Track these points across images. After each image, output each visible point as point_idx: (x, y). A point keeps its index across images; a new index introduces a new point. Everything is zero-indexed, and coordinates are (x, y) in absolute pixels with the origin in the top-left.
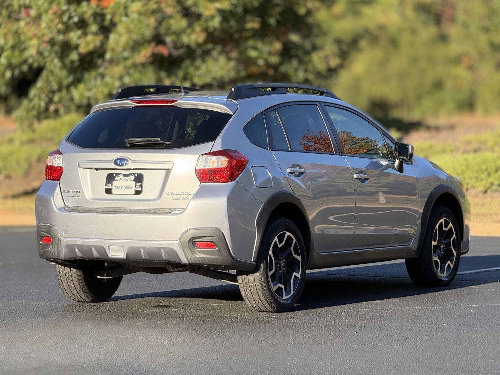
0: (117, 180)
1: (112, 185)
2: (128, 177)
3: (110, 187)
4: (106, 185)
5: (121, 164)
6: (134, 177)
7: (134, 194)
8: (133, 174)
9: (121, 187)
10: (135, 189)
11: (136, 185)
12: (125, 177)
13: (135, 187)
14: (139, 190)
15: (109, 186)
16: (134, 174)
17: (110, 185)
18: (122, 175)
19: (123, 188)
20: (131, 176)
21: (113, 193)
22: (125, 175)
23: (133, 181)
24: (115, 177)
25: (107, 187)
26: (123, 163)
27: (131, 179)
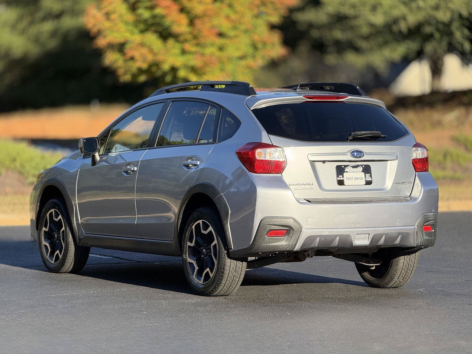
0: (347, 172)
1: (343, 177)
2: (357, 169)
3: (342, 179)
4: (338, 177)
5: (358, 156)
6: (361, 169)
7: (365, 184)
8: (360, 165)
9: (351, 178)
10: (365, 179)
11: (365, 176)
12: (354, 169)
13: (365, 178)
14: (370, 180)
15: (340, 178)
16: (362, 166)
17: (341, 176)
18: (350, 167)
19: (353, 179)
20: (359, 167)
21: (345, 184)
22: (354, 167)
23: (362, 172)
24: (344, 169)
25: (339, 179)
26: (360, 155)
27: (359, 170)
